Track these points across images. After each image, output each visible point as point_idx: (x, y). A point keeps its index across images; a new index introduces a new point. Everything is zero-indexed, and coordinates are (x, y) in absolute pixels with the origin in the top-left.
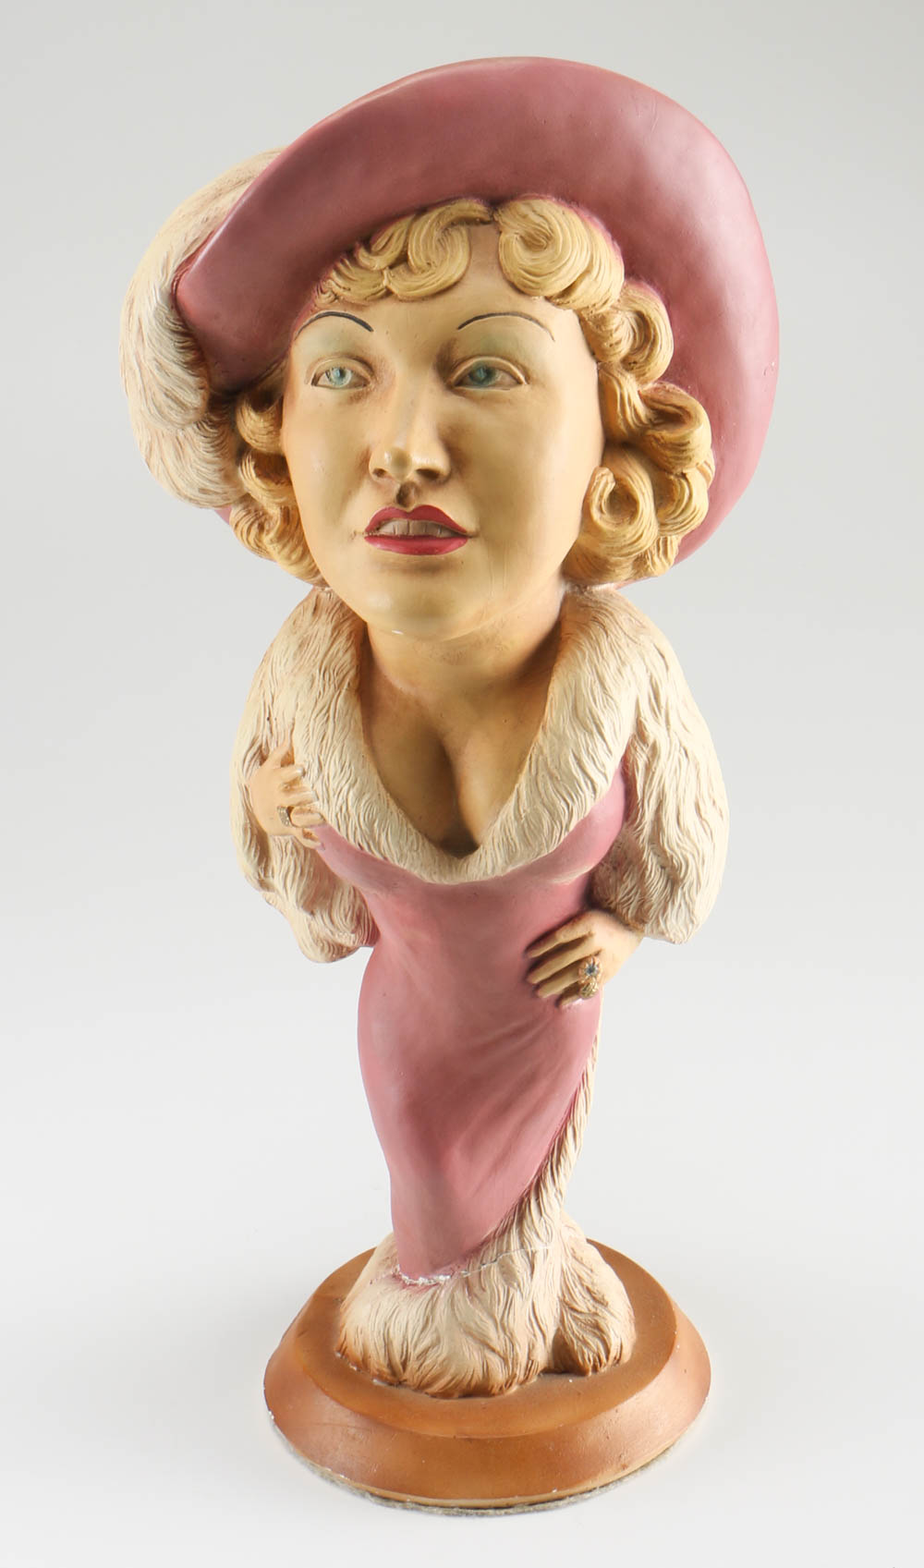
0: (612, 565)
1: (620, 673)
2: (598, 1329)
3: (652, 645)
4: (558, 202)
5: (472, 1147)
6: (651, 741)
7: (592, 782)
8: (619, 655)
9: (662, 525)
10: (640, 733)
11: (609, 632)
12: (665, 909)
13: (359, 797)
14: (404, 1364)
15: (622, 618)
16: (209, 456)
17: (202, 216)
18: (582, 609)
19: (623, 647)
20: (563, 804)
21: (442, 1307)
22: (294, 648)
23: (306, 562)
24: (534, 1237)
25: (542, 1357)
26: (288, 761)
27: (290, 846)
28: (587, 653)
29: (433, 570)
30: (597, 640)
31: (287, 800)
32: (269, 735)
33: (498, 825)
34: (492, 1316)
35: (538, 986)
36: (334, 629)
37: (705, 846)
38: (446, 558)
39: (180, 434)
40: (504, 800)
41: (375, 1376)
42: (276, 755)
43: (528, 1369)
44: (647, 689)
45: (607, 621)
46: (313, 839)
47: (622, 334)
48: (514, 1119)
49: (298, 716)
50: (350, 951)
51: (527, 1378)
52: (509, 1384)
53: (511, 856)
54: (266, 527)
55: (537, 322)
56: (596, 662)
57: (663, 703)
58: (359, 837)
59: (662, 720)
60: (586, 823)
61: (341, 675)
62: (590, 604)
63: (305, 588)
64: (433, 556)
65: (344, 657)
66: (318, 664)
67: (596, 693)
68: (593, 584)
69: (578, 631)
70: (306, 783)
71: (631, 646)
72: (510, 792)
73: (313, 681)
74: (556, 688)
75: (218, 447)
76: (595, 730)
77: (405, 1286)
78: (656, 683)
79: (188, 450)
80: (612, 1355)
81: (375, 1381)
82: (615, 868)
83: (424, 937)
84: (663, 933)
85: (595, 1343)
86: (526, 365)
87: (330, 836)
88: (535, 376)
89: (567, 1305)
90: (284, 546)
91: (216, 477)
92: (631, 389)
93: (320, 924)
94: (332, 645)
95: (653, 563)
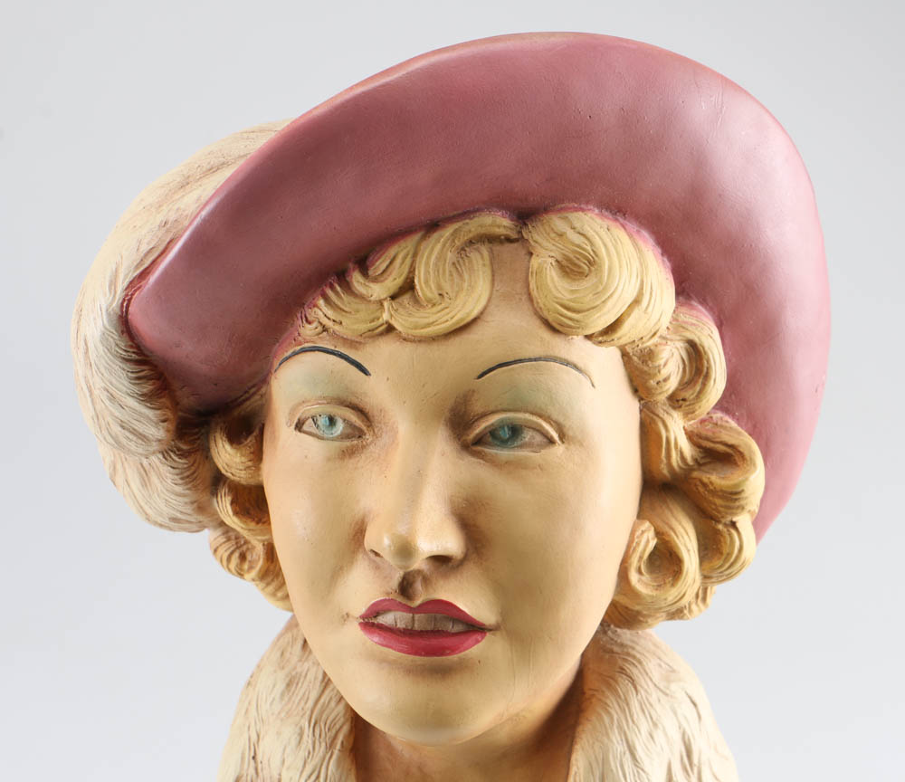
1: (652, 737)
3: (683, 693)
4: (601, 215)
8: (650, 714)
9: (706, 577)
11: (639, 688)
16: (179, 489)
17: (160, 218)
18: (607, 656)
19: (653, 703)
22: (281, 686)
28: (615, 717)
29: (443, 672)
30: (626, 699)
32: (255, 775)
39: (145, 462)
44: (679, 747)
45: (635, 672)
47: (671, 367)
54: (249, 557)
55: (576, 367)
56: (626, 728)
57: (695, 761)
59: (694, 779)
61: (334, 731)
62: (616, 649)
65: (337, 710)
66: (308, 713)
67: (626, 768)
69: (604, 689)
71: (662, 701)
73: (301, 735)
74: (580, 761)
75: (189, 478)
78: (689, 740)
79: (154, 479)
86: (561, 419)
88: (570, 433)
90: (268, 584)
91: (188, 509)
92: (676, 429)
94: (323, 692)
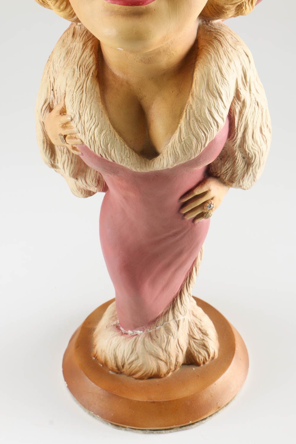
0: (226, 9)
1: (229, 66)
2: (205, 347)
3: (242, 50)
5: (154, 282)
6: (242, 100)
7: (217, 122)
8: (228, 56)
10: (237, 95)
11: (223, 45)
12: (243, 176)
13: (100, 132)
14: (123, 366)
15: (228, 37)
18: (208, 33)
19: (230, 52)
20: (203, 134)
21: (139, 345)
22: (63, 54)
23: (68, 10)
24: (179, 314)
25: (181, 359)
26: (63, 112)
27: (65, 150)
28: (213, 56)
29: (139, 14)
30: (217, 49)
31: (64, 132)
32: (53, 97)
33: (170, 144)
34: (161, 347)
35: (185, 215)
36: (84, 44)
37: (263, 148)
38: (146, 7)
40: (173, 132)
41: (110, 370)
42: (57, 108)
43: (176, 366)
44: (241, 73)
45: (221, 39)
46: (77, 150)
48: (173, 269)
49: (68, 90)
50: (94, 193)
51: (175, 369)
52: (168, 373)
53: (176, 158)
56: (218, 60)
57: (248, 80)
58: (100, 152)
59: (247, 88)
60: (213, 142)
61: (88, 69)
62: (212, 30)
63: (67, 23)
64: (139, 7)
65: (90, 60)
66: (77, 62)
67: (218, 77)
68: (213, 19)
69: (207, 45)
70: (73, 124)
71: (233, 51)
72: (176, 128)
73: (74, 72)
74: (198, 74)
76: (218, 96)
77: (122, 334)
78: (245, 70)
80: (211, 356)
81: (110, 372)
82: (221, 159)
83: (132, 195)
84: (241, 186)
85: (204, 353)
87: (86, 150)
89: (191, 336)
93: (81, 183)
94: (83, 53)
95: (246, 8)
